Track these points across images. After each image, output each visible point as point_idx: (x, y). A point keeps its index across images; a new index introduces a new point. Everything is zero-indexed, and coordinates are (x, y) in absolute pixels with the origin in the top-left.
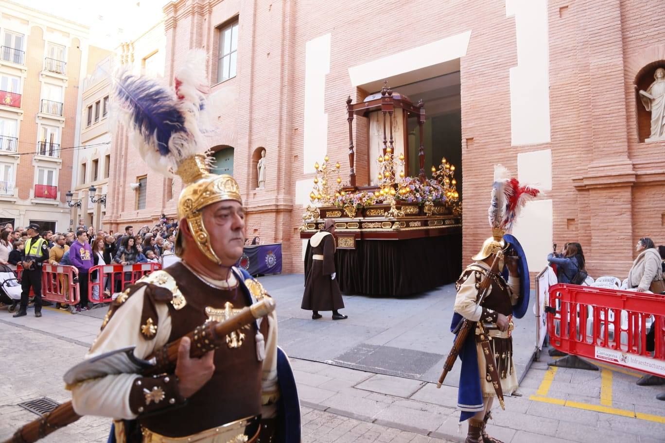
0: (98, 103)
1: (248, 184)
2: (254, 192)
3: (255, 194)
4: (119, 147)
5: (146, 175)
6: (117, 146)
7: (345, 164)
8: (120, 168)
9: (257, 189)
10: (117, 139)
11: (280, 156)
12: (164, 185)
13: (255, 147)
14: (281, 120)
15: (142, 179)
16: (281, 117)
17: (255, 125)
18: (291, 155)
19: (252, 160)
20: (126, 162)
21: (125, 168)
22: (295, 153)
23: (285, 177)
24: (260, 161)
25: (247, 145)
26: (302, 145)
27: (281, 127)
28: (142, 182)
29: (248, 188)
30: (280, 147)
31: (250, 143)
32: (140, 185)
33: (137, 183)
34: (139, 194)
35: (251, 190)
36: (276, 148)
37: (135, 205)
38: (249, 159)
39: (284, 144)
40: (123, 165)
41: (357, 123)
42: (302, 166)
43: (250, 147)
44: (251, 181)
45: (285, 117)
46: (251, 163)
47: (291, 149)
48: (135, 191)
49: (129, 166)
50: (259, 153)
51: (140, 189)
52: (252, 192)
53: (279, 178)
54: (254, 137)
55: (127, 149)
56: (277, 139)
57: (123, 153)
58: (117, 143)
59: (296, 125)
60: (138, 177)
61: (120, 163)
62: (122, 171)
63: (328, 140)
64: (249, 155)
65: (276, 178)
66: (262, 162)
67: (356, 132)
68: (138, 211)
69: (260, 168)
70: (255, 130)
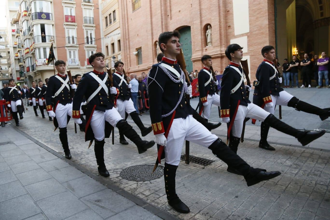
0: (110, 15)
1: (202, 44)
2: (206, 48)
3: (206, 49)
4: (125, 35)
5: (141, 47)
6: (123, 35)
7: (261, 27)
8: (126, 45)
9: (207, 46)
10: (123, 31)
11: (220, 27)
12: (153, 50)
13: (204, 24)
14: (219, 7)
15: (139, 50)
16: (219, 5)
17: (204, 12)
18: (227, 26)
19: (203, 31)
20: (129, 42)
21: (129, 45)
22: (229, 24)
23: (224, 38)
24: (207, 31)
25: (199, 24)
26: (233, 19)
27: (219, 10)
28: (139, 51)
29: (202, 47)
30: (220, 22)
31: (201, 22)
32: (138, 53)
33: (136, 52)
34: (138, 57)
35: (204, 47)
36: (218, 23)
37: (137, 63)
38: (201, 31)
39: (222, 20)
40: (128, 44)
41: (268, 2)
42: (234, 31)
43: (201, 24)
44: (203, 42)
45: (221, 5)
46: (203, 33)
47: (226, 23)
48: (135, 56)
49: (131, 44)
50: (207, 27)
51: (139, 55)
52: (204, 49)
53: (221, 39)
54: (203, 19)
55: (129, 35)
56: (218, 18)
57: (127, 38)
58: (123, 33)
59: (228, 9)
60: (136, 49)
61: (126, 43)
62: (128, 47)
63: (249, 15)
64: (201, 29)
65: (219, 39)
66: (209, 32)
67: (268, 8)
68: (139, 65)
69: (208, 35)
70: (203, 15)
